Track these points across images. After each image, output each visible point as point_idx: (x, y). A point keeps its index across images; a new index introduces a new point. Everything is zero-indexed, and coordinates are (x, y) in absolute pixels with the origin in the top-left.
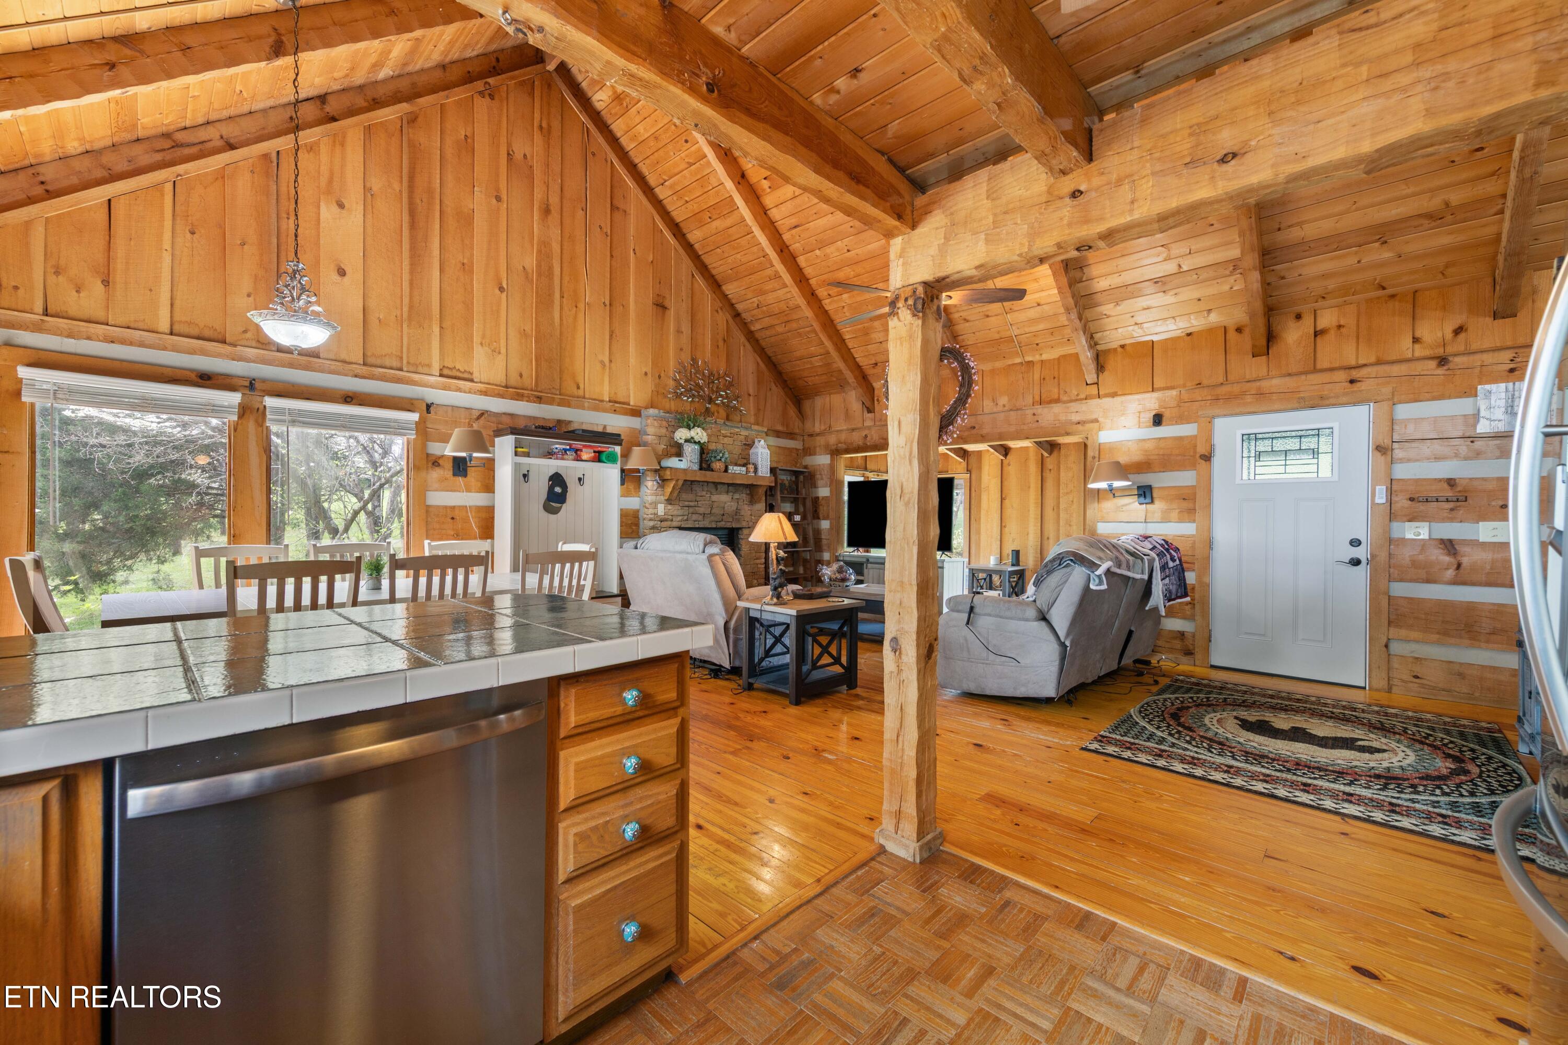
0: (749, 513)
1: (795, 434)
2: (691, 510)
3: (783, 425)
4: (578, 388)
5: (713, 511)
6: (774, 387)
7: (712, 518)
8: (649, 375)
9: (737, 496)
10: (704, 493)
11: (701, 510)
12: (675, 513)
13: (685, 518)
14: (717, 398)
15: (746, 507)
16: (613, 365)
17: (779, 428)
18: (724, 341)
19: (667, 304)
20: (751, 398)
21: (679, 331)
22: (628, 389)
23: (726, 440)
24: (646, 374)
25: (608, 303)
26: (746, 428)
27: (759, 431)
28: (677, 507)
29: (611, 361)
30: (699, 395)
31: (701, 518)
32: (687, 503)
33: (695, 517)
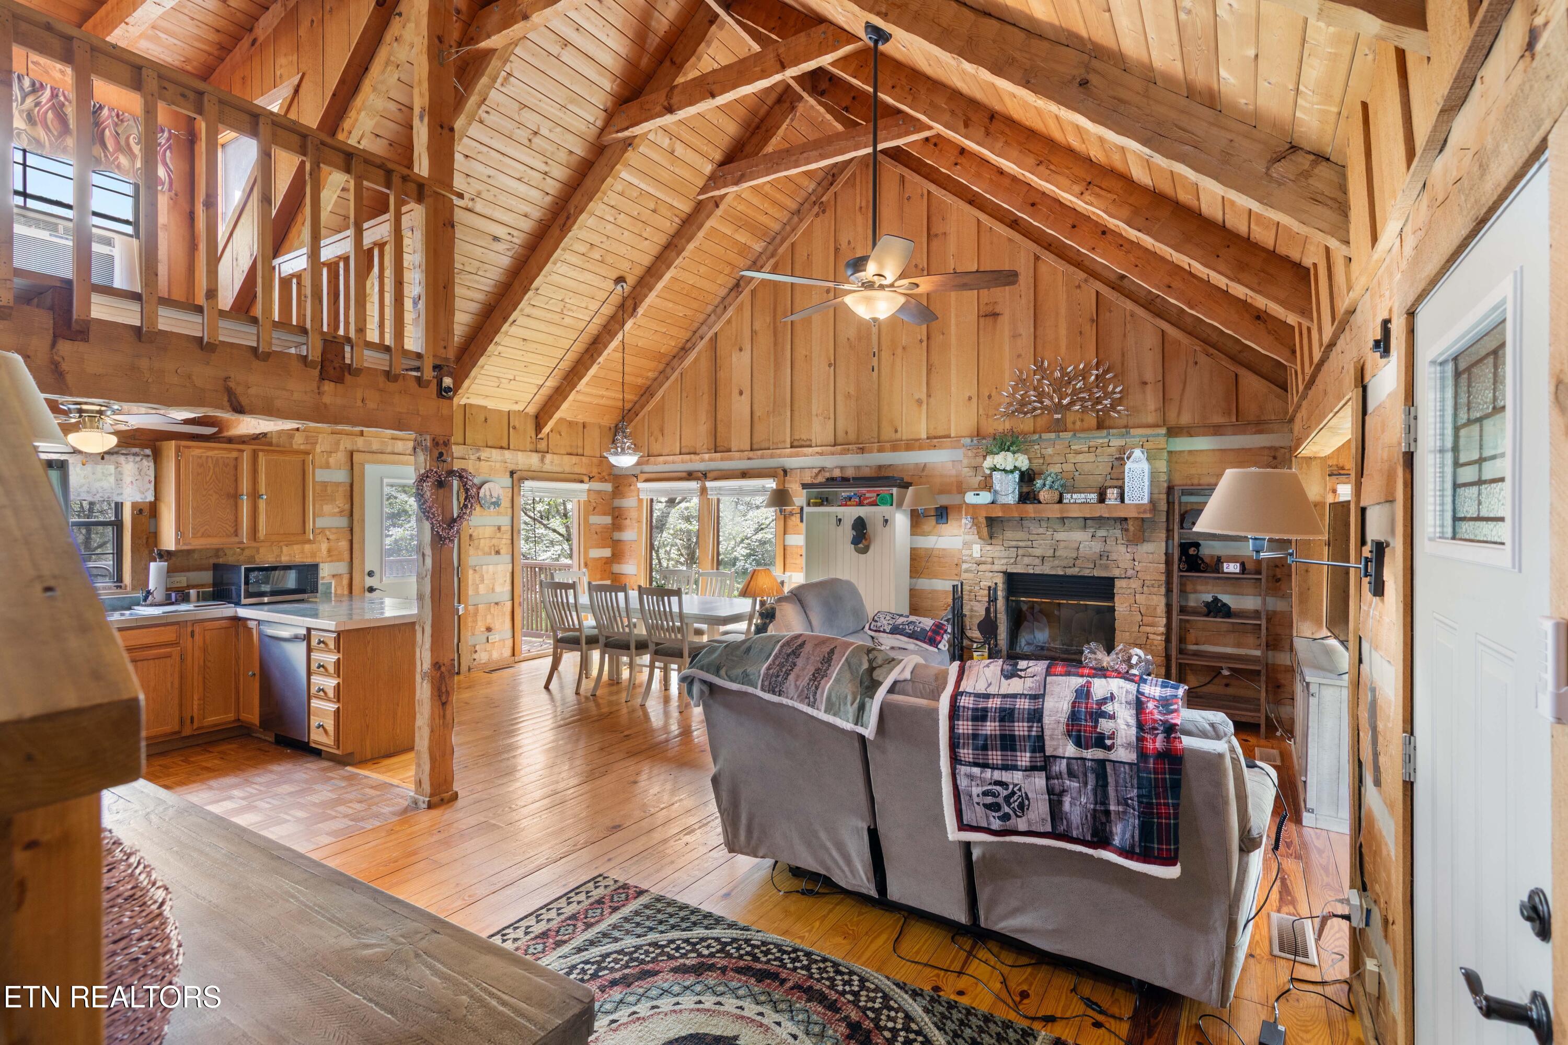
0: (1129, 557)
1: (1265, 422)
2: (1021, 552)
3: (1227, 413)
4: (896, 431)
5: (1057, 554)
6: (1202, 359)
7: (1057, 562)
8: (975, 400)
9: (1101, 533)
10: (1041, 530)
11: (1038, 552)
12: (996, 554)
13: (1012, 560)
14: (1072, 403)
15: (1122, 549)
16: (932, 400)
17: (1218, 419)
18: (1093, 321)
19: (997, 310)
20: (1149, 388)
21: (1015, 336)
22: (949, 420)
23: (1080, 458)
24: (970, 398)
25: (925, 338)
26: (1122, 436)
27: (1148, 436)
28: (998, 548)
29: (929, 396)
30: (1044, 408)
31: (1037, 561)
32: (1014, 543)
33: (1026, 560)
